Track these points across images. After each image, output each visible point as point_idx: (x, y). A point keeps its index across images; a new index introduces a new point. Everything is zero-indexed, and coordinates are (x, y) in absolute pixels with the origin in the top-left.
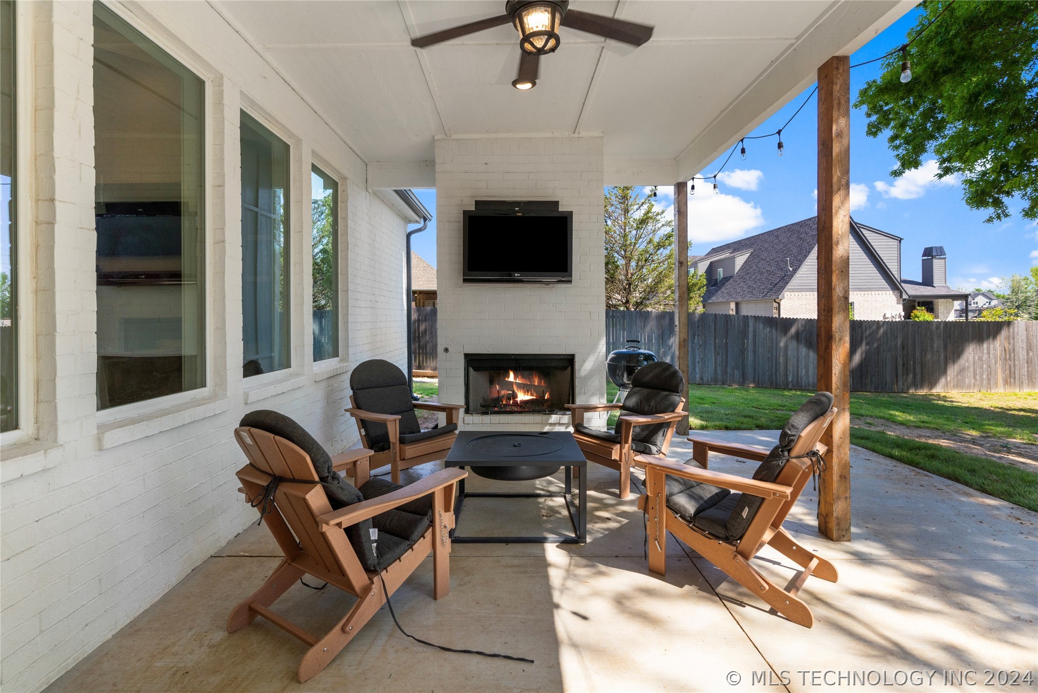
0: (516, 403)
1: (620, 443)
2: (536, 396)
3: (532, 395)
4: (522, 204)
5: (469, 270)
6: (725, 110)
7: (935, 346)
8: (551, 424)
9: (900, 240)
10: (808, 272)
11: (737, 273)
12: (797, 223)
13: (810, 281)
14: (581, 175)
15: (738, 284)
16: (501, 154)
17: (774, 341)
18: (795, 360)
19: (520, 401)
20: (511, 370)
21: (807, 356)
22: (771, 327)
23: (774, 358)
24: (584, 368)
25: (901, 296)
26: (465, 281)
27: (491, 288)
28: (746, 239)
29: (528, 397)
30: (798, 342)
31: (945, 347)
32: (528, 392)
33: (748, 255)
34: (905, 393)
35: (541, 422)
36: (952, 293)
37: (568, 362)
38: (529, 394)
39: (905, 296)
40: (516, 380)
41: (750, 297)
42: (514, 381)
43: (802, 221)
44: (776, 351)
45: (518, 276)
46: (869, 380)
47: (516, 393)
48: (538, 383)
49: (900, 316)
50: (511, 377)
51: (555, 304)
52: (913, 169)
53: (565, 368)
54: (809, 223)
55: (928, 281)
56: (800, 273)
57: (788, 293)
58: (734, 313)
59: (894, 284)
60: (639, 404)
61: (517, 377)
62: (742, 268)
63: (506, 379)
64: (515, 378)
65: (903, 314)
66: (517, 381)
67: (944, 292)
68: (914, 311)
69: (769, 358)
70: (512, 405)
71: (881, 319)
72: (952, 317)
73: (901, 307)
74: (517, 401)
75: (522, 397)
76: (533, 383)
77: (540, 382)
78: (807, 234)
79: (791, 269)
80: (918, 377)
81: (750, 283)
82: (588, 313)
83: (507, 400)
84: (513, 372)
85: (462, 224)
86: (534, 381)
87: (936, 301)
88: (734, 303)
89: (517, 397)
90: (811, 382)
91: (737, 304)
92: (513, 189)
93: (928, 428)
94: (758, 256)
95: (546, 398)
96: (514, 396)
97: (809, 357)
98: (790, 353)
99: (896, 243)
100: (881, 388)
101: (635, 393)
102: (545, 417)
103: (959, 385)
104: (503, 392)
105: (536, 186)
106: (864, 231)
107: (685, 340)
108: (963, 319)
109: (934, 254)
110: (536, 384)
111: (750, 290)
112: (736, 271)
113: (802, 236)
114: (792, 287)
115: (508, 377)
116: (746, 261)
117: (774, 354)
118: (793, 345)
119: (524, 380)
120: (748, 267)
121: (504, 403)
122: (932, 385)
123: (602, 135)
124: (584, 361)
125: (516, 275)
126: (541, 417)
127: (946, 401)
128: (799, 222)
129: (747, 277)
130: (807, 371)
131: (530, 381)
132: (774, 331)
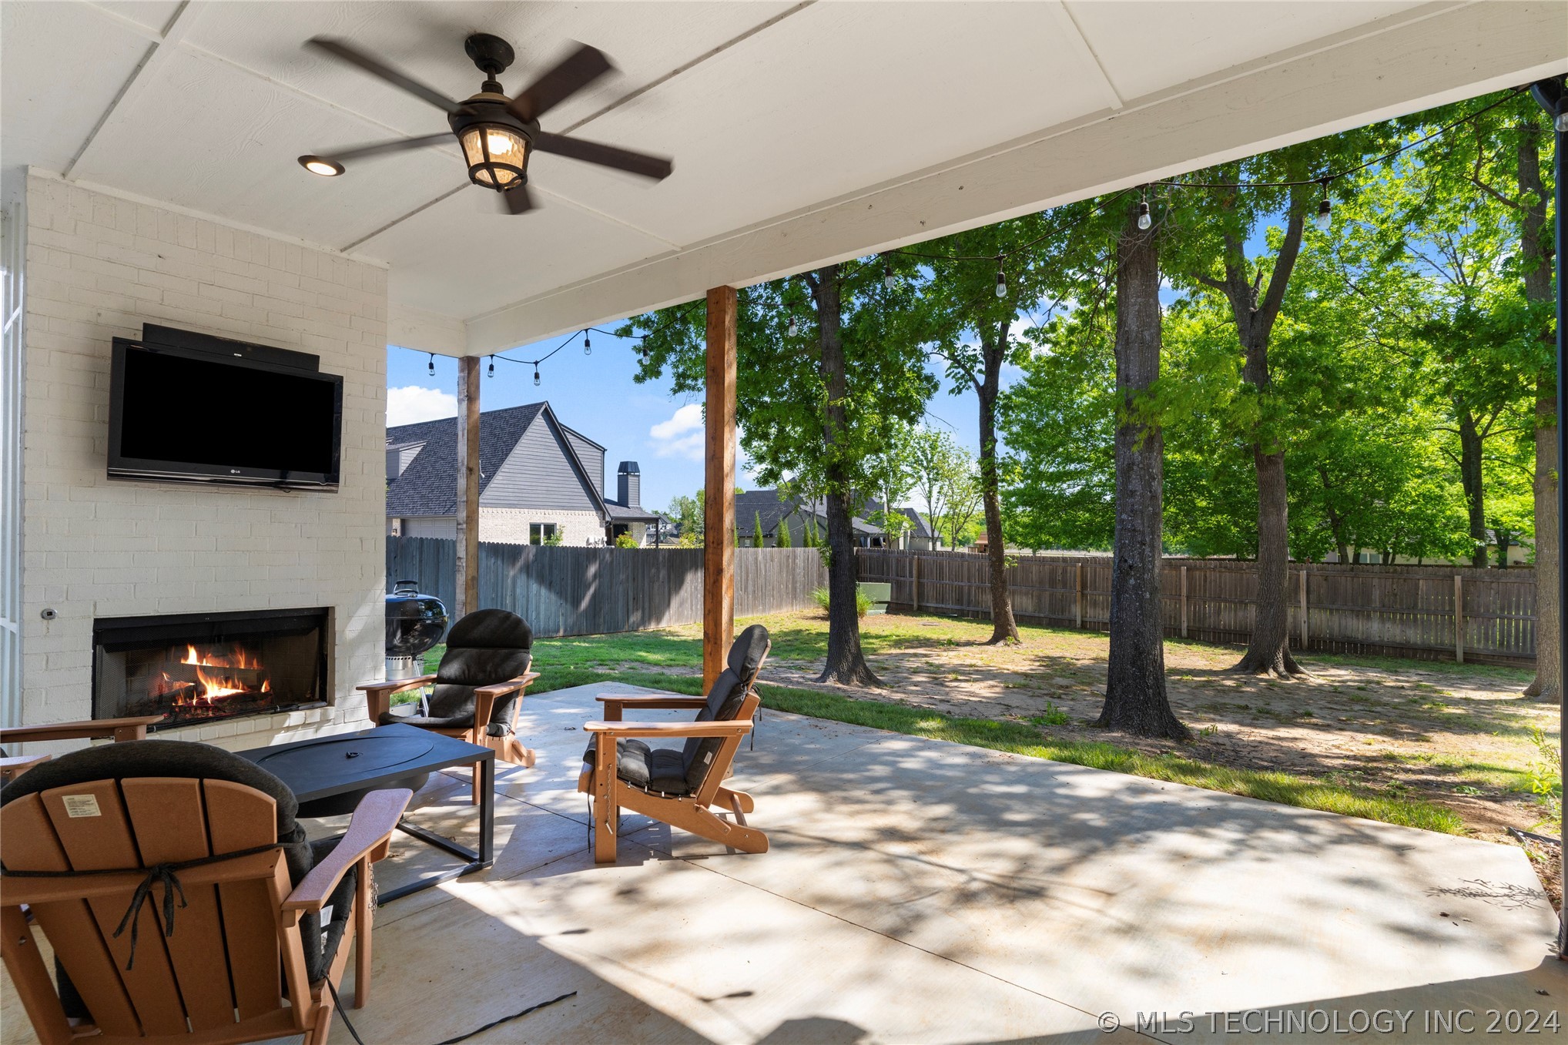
0: (203, 704)
1: (472, 727)
2: (243, 689)
3: (234, 687)
4: (249, 349)
5: (124, 454)
6: (567, 287)
7: (661, 576)
8: (289, 729)
9: (604, 451)
10: (505, 482)
11: (402, 475)
12: (488, 413)
13: (507, 494)
14: (350, 322)
15: (404, 492)
16: (194, 247)
17: (500, 575)
18: (525, 599)
19: (212, 699)
20: (191, 645)
21: (538, 594)
22: (497, 557)
23: (499, 599)
24: (349, 628)
25: (604, 518)
26: (111, 476)
27: (166, 491)
28: (414, 425)
29: (227, 691)
30: (528, 576)
31: (669, 578)
32: (227, 682)
33: (419, 449)
34: (636, 631)
35: (269, 727)
36: (645, 516)
37: (319, 621)
38: (230, 685)
39: (608, 519)
40: (202, 662)
41: (424, 512)
42: (198, 664)
43: (495, 412)
44: (502, 588)
45: (235, 474)
46: (602, 620)
47: (204, 685)
48: (246, 664)
49: (603, 542)
50: (192, 657)
51: (299, 525)
52: (653, 378)
53: (306, 632)
54: (505, 415)
55: (623, 501)
56: (496, 481)
57: (485, 509)
58: (398, 534)
59: (598, 503)
60: (467, 672)
61: (204, 657)
62: (410, 468)
63: (183, 662)
64: (200, 657)
65: (605, 539)
66: (204, 664)
67: (637, 515)
68: (620, 536)
69: (493, 599)
70: (196, 708)
71: (584, 545)
72: (643, 544)
73: (603, 530)
74: (206, 700)
75: (214, 691)
76: (235, 666)
77: (248, 662)
78: (502, 429)
79: (483, 476)
80: (647, 611)
81: (424, 492)
82: (358, 540)
83: (185, 699)
84: (195, 648)
85: (110, 362)
86: (239, 662)
87: (630, 524)
88: (399, 520)
89: (204, 692)
90: (542, 627)
91: (403, 522)
92: (221, 316)
93: (678, 665)
94: (435, 453)
95: (263, 690)
96: (200, 690)
97: (540, 595)
98: (518, 591)
99: (599, 454)
100: (613, 629)
101: (456, 657)
102: (277, 718)
103: (680, 617)
104: (178, 685)
105: (268, 321)
106: (569, 436)
107: (473, 578)
108: (653, 546)
109: (629, 470)
110: (243, 667)
111: (425, 501)
112: (401, 472)
113: (497, 432)
114: (485, 501)
115: (186, 657)
116: (416, 459)
117: (499, 594)
118: (522, 579)
119: (217, 660)
120: (419, 468)
121: (180, 703)
122: (659, 620)
123: (387, 266)
124: (350, 617)
125: (233, 471)
126: (269, 719)
127: (674, 636)
128: (492, 412)
129: (419, 482)
130: (538, 614)
131: (231, 662)
132: (499, 562)
